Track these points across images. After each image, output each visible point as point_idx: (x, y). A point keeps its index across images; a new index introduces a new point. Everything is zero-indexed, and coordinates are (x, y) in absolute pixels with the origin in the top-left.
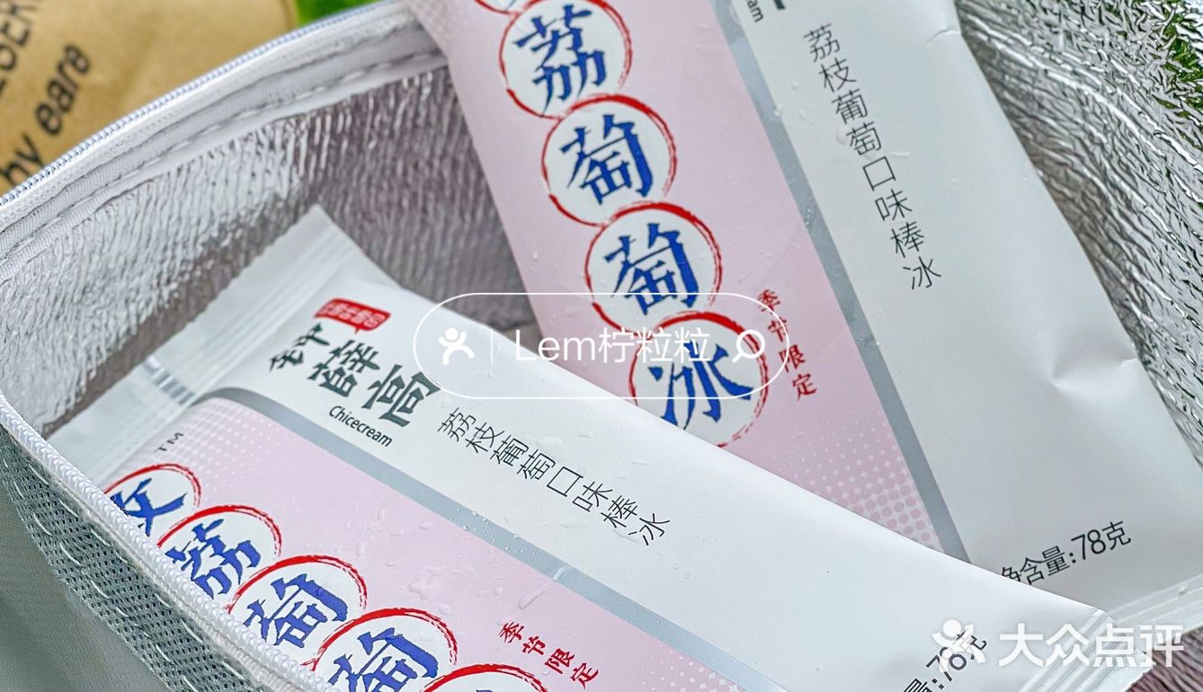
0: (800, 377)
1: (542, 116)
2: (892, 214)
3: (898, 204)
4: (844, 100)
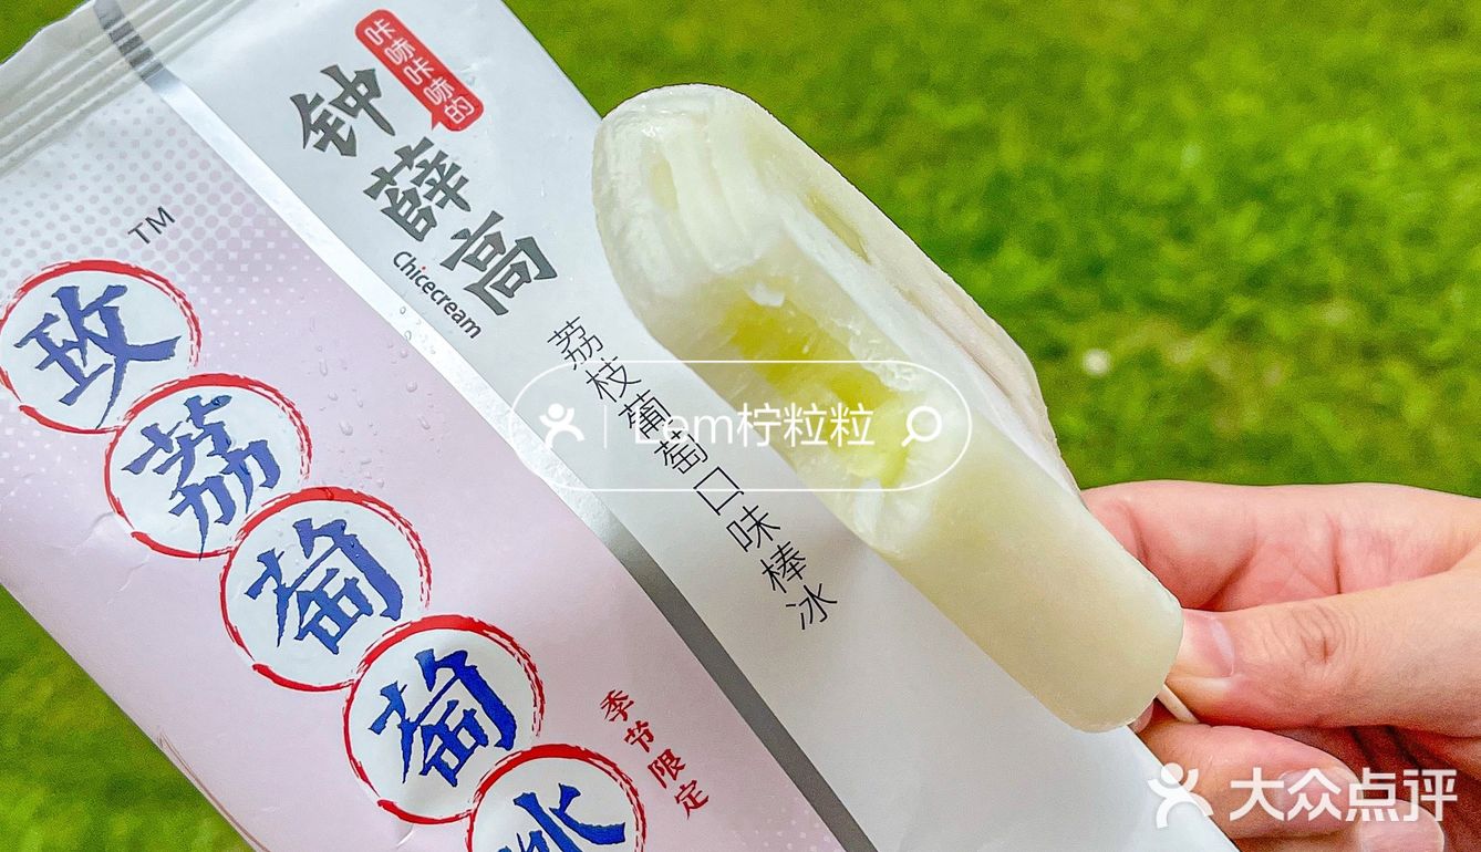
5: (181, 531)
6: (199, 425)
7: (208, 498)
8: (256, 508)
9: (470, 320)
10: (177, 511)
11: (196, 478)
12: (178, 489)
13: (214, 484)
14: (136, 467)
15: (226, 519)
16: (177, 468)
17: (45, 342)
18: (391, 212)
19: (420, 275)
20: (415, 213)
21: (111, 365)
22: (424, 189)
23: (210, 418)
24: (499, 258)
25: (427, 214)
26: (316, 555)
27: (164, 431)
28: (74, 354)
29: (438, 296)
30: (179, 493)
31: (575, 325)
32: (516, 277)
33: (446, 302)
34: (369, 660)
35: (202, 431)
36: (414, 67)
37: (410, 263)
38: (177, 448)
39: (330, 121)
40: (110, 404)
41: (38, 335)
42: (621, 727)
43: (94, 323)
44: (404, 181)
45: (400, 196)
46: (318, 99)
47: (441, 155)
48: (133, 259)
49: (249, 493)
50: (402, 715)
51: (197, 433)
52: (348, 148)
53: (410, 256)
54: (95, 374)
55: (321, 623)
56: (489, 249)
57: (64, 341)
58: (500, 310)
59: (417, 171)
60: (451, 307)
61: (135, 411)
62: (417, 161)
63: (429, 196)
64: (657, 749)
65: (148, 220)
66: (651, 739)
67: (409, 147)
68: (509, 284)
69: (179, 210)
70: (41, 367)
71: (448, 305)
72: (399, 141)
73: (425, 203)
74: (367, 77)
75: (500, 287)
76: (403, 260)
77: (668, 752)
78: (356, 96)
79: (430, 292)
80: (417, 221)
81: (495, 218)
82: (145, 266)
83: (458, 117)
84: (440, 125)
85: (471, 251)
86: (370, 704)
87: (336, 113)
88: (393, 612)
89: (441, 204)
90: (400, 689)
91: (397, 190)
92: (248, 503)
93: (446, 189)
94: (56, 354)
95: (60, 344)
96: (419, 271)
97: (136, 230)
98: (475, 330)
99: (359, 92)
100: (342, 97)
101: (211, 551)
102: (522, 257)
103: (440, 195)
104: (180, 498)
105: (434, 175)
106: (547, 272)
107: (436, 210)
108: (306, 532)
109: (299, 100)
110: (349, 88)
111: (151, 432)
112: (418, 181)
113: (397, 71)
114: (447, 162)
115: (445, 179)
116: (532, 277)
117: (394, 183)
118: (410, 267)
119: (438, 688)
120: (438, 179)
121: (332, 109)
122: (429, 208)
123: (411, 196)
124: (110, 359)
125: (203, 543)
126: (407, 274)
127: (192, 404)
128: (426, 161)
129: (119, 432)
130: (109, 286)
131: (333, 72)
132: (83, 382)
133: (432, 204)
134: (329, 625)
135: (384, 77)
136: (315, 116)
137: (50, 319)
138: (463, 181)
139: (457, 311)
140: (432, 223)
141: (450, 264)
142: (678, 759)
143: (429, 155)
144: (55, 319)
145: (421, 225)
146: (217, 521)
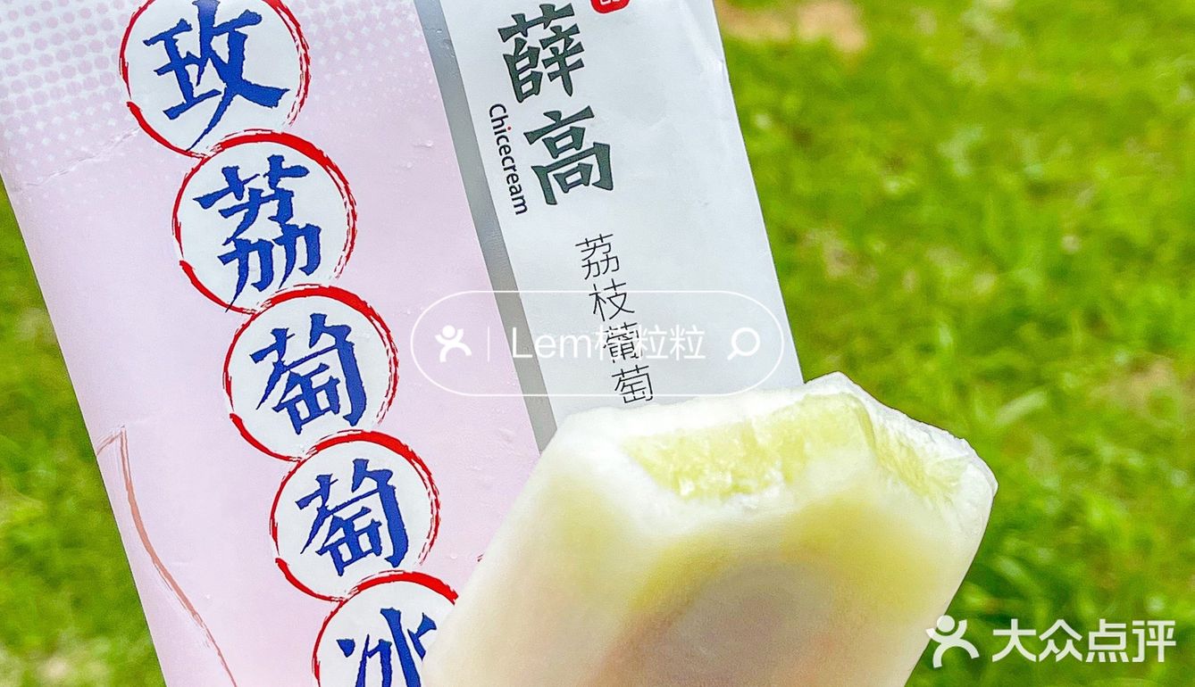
5: (222, 279)
6: (272, 184)
7: (254, 259)
8: (289, 286)
9: (522, 198)
10: (225, 259)
11: (251, 235)
12: (233, 238)
13: (264, 248)
14: (206, 201)
15: (261, 286)
16: (239, 217)
17: (172, 49)
18: (511, 61)
19: (502, 134)
20: (528, 73)
21: (220, 93)
22: (546, 54)
23: (285, 183)
24: (573, 152)
25: (536, 79)
26: (318, 347)
27: (242, 178)
28: (192, 70)
29: (508, 163)
30: (232, 243)
31: (605, 241)
32: (578, 176)
33: (511, 171)
34: (320, 447)
35: (273, 192)
37: (501, 119)
38: (246, 199)
40: (206, 132)
41: (168, 39)
43: (220, 45)
44: (535, 36)
45: (525, 49)
47: (575, 30)
49: (288, 270)
50: (324, 502)
51: (268, 192)
53: (505, 111)
54: (202, 98)
55: (297, 405)
56: (569, 140)
57: (188, 53)
58: (551, 200)
59: (549, 34)
60: (513, 177)
61: (226, 145)
62: (554, 23)
63: (547, 63)
67: (554, 7)
68: (570, 180)
70: (160, 72)
71: (512, 175)
75: (561, 179)
76: (498, 113)
79: (504, 156)
80: (526, 81)
81: (587, 113)
83: (605, 0)
85: (553, 134)
86: (305, 483)
88: (353, 417)
89: (552, 76)
90: (332, 480)
91: (525, 42)
92: (284, 280)
93: (562, 64)
94: (177, 64)
95: (183, 55)
96: (504, 131)
98: (522, 208)
101: (239, 306)
102: (592, 160)
103: (555, 67)
104: (231, 247)
105: (560, 45)
106: (606, 183)
107: (545, 78)
108: (318, 324)
111: (230, 173)
112: (545, 43)
114: (576, 39)
115: (567, 53)
116: (592, 181)
117: (526, 36)
118: (500, 122)
119: (359, 492)
120: (561, 51)
122: (542, 74)
123: (533, 52)
124: (221, 86)
125: (235, 298)
126: (495, 128)
127: (275, 161)
128: (560, 28)
129: (204, 160)
130: (247, 11)
132: (191, 100)
133: (545, 72)
134: (302, 408)
137: (184, 26)
138: (580, 64)
139: (516, 185)
140: (536, 90)
141: (532, 137)
143: (565, 23)
144: (189, 28)
145: (527, 87)
146: (254, 284)
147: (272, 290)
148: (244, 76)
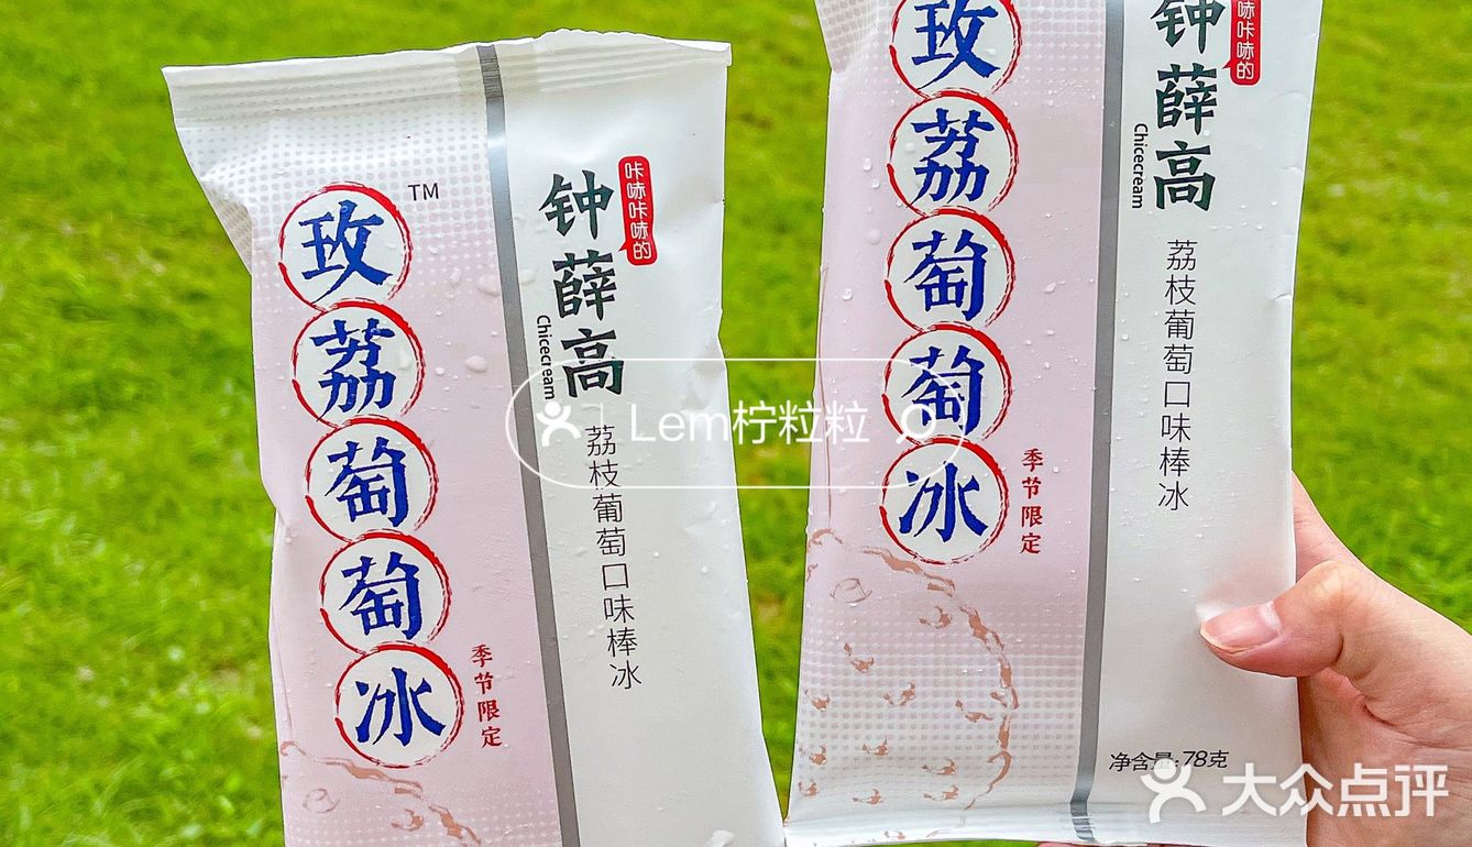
0: (490, 728)
1: (319, 419)
2: (616, 615)
3: (623, 609)
4: (604, 500)
5: (319, 397)
6: (368, 337)
7: (344, 388)
8: (365, 414)
10: (324, 384)
11: (345, 371)
12: (332, 371)
13: (353, 382)
14: (318, 341)
15: (345, 408)
16: (340, 356)
17: (317, 231)
18: (559, 286)
19: (545, 338)
20: (571, 297)
21: (344, 268)
22: (587, 286)
23: (376, 339)
24: (596, 361)
25: (577, 302)
26: (378, 462)
27: (347, 329)
28: (328, 248)
30: (331, 374)
32: (596, 379)
34: (366, 536)
35: (366, 344)
36: (637, 206)
37: (545, 327)
38: (346, 345)
39: (566, 205)
40: (328, 293)
41: (317, 224)
42: (477, 669)
43: (351, 235)
44: (580, 271)
45: (571, 280)
46: (569, 187)
47: (611, 272)
48: (400, 205)
49: (367, 401)
50: (363, 577)
51: (363, 343)
52: (564, 228)
53: (549, 322)
54: (331, 268)
55: (355, 500)
56: (594, 352)
57: (327, 236)
59: (591, 271)
61: (341, 305)
62: (596, 265)
63: (587, 293)
64: (489, 696)
65: (425, 186)
66: (489, 688)
67: (598, 253)
68: (589, 381)
69: (445, 193)
70: (305, 245)
72: (595, 245)
73: (581, 295)
74: (606, 193)
75: (583, 379)
76: (544, 322)
77: (494, 702)
78: (592, 200)
79: (544, 353)
80: (568, 302)
81: (611, 335)
82: (403, 215)
83: (638, 255)
84: (625, 251)
85: (583, 346)
86: (352, 559)
87: (573, 202)
88: (396, 521)
89: (589, 303)
90: (371, 563)
91: (572, 275)
92: (362, 407)
93: (598, 295)
94: (318, 243)
95: (324, 237)
96: (547, 336)
97: (414, 187)
99: (595, 198)
100: (584, 195)
101: (327, 420)
102: (609, 370)
103: (592, 297)
104: (329, 377)
105: (599, 281)
106: (617, 388)
107: (583, 304)
108: (381, 445)
109: (558, 179)
110: (591, 193)
111: (339, 324)
112: (587, 278)
113: (626, 201)
114: (612, 279)
115: (603, 288)
116: (606, 385)
117: (573, 270)
118: (544, 329)
119: (390, 577)
120: (599, 286)
121: (572, 198)
122: (581, 300)
123: (577, 283)
124: (346, 263)
125: (325, 413)
126: (539, 332)
127: (373, 322)
128: (600, 269)
129: (323, 313)
130: (375, 215)
131: (589, 176)
132: (322, 269)
133: (585, 299)
134: (359, 503)
135: (616, 200)
136: (560, 195)
137: (329, 217)
138: (611, 298)
140: (575, 311)
141: (566, 345)
142: (497, 710)
143: (605, 267)
144: (332, 219)
145: (569, 307)
146: (340, 406)
147: (352, 414)
148: (362, 260)
